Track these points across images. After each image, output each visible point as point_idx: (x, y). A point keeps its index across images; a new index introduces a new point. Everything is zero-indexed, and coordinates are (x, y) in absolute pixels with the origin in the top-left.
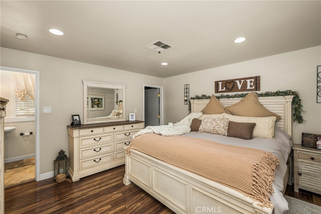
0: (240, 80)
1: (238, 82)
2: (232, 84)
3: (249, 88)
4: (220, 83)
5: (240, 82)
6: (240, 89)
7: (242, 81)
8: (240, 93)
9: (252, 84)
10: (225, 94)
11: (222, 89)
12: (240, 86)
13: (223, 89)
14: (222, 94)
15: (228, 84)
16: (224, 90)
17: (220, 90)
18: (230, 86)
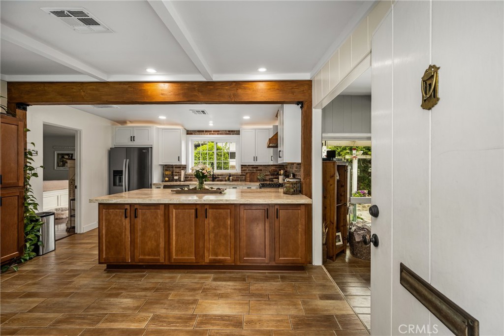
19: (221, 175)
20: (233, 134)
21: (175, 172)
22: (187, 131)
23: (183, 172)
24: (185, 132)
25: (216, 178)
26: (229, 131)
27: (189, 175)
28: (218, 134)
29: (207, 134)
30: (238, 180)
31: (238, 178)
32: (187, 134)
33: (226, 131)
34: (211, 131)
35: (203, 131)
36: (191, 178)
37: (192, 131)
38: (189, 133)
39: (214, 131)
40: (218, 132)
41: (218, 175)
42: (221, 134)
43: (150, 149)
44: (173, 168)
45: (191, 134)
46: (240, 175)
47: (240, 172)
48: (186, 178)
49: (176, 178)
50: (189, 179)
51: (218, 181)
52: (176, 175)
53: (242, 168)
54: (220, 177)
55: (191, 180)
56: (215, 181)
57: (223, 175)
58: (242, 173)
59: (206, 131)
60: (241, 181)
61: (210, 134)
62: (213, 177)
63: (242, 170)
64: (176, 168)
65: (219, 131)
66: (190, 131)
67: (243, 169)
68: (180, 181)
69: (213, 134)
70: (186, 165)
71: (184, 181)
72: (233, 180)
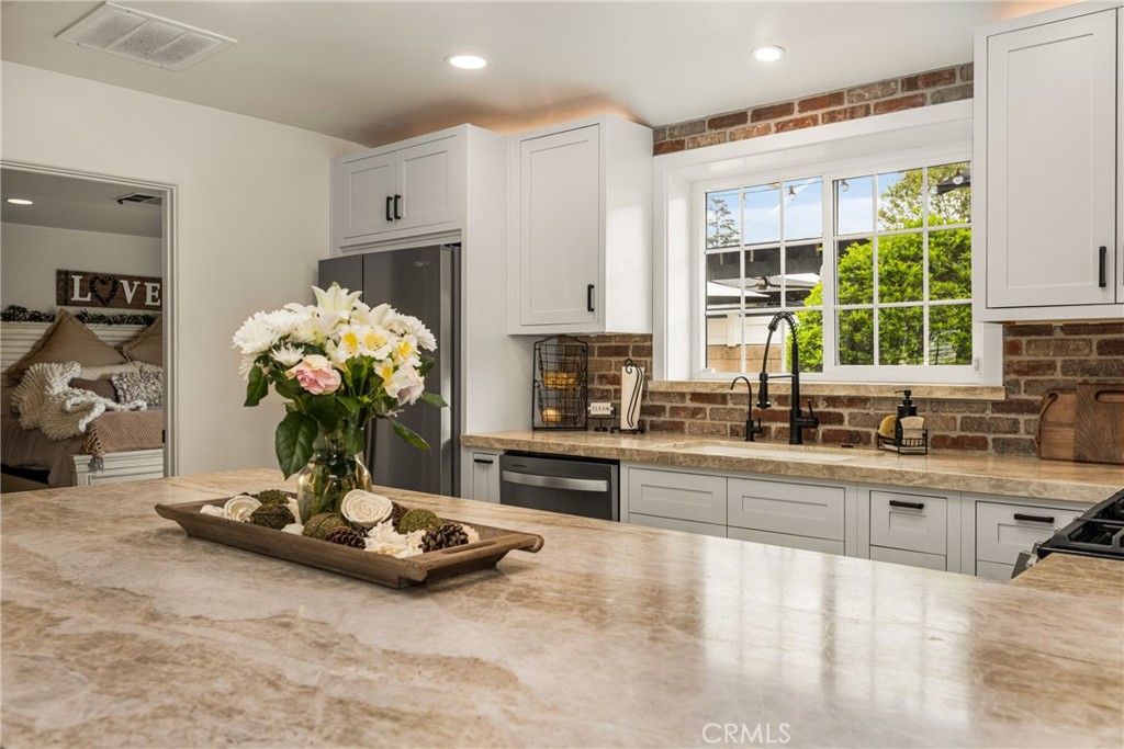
0: (131, 279)
1: (125, 283)
2: (109, 287)
3: (149, 302)
4: (77, 279)
5: (131, 286)
6: (129, 301)
7: (136, 283)
8: (129, 312)
9: (156, 294)
10: (91, 311)
11: (81, 296)
12: (129, 296)
13: (86, 296)
14: (83, 309)
15: (98, 286)
16: (88, 299)
17: (76, 297)
18: (104, 291)
19: (852, 401)
20: (940, 99)
21: (602, 378)
22: (658, 132)
23: (629, 379)
24: (646, 138)
25: (816, 420)
26: (911, 82)
27: (666, 395)
28: (832, 118)
29: (766, 131)
30: (980, 444)
31: (980, 424)
32: (659, 149)
33: (885, 84)
34: (786, 108)
35: (737, 118)
36: (675, 411)
37: (682, 126)
38: (667, 141)
39: (807, 104)
40: (830, 105)
41: (833, 401)
42: (852, 114)
43: (445, 256)
44: (586, 351)
45: (678, 146)
46: (998, 406)
47: (998, 381)
48: (644, 410)
49: (599, 408)
50: (666, 418)
51: (831, 439)
52: (604, 397)
53: (1011, 348)
54: (846, 412)
55: (675, 428)
56: (812, 440)
57: (863, 401)
58: (1009, 386)
59: (759, 114)
60: (1004, 448)
61: (781, 128)
62: (796, 413)
63: (1008, 368)
64: (604, 352)
65: (836, 97)
66: (673, 128)
67: (1025, 357)
68: (616, 429)
69: (800, 124)
70: (649, 337)
71: (640, 430)
72: (932, 444)
